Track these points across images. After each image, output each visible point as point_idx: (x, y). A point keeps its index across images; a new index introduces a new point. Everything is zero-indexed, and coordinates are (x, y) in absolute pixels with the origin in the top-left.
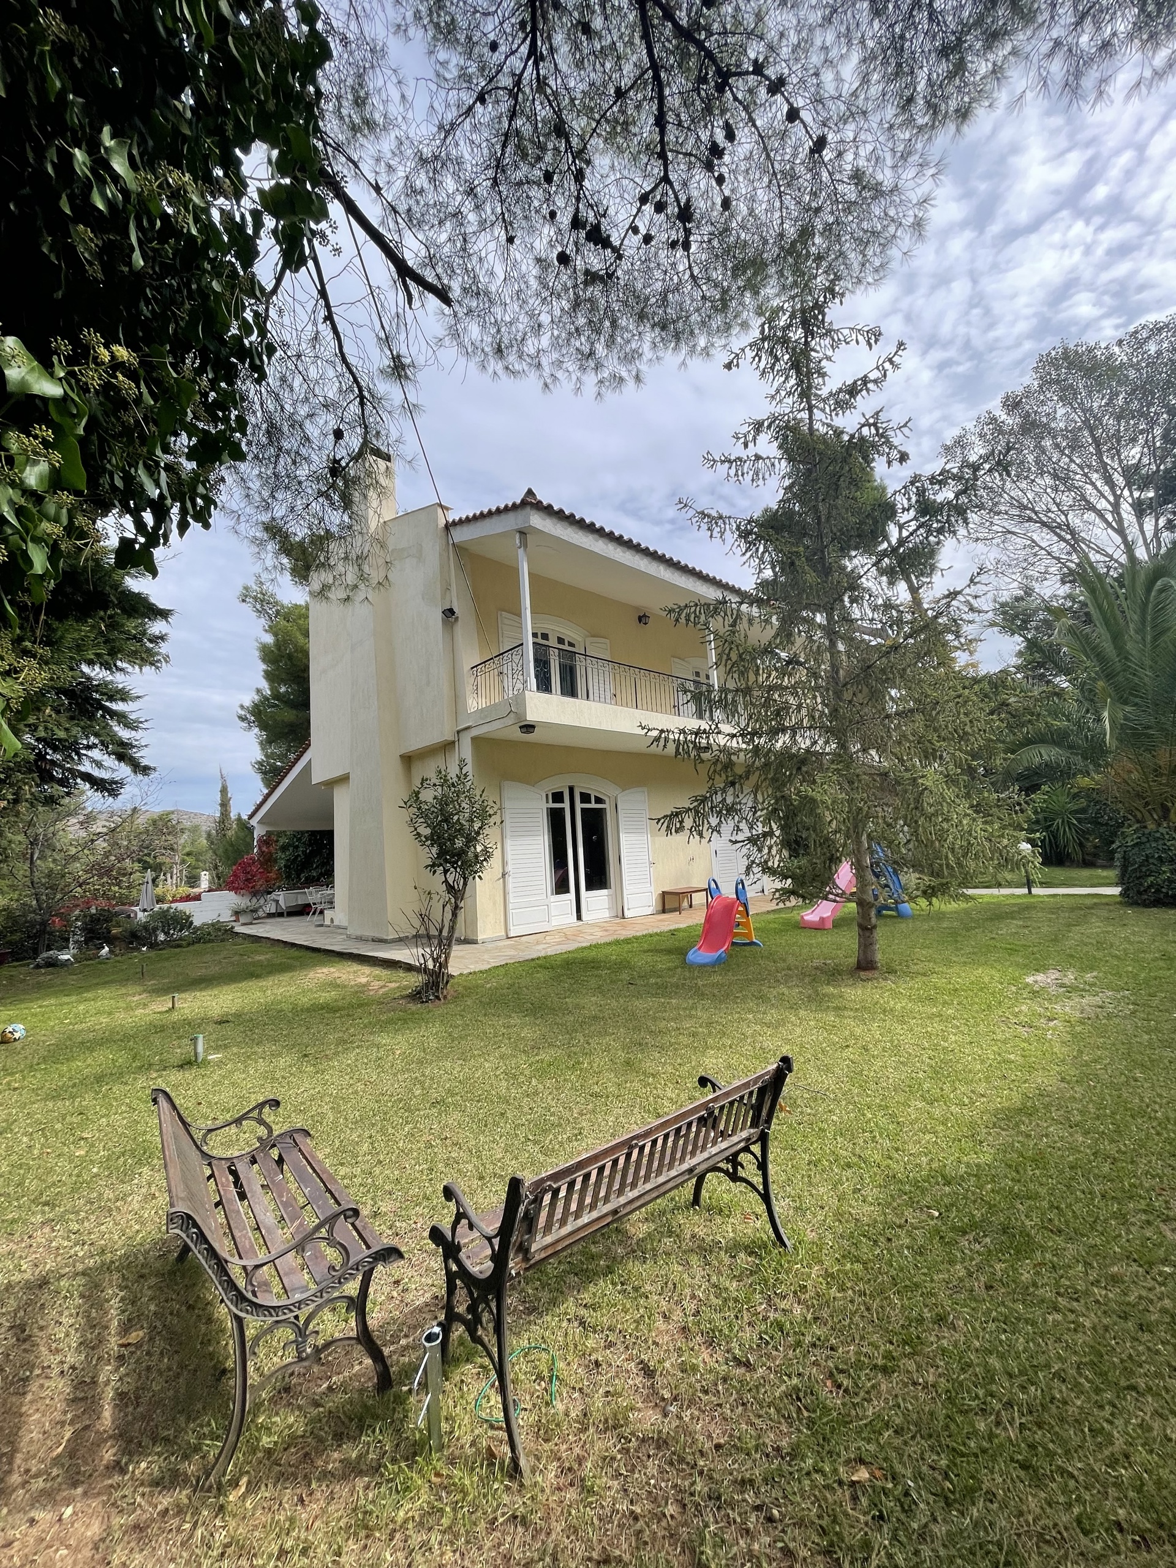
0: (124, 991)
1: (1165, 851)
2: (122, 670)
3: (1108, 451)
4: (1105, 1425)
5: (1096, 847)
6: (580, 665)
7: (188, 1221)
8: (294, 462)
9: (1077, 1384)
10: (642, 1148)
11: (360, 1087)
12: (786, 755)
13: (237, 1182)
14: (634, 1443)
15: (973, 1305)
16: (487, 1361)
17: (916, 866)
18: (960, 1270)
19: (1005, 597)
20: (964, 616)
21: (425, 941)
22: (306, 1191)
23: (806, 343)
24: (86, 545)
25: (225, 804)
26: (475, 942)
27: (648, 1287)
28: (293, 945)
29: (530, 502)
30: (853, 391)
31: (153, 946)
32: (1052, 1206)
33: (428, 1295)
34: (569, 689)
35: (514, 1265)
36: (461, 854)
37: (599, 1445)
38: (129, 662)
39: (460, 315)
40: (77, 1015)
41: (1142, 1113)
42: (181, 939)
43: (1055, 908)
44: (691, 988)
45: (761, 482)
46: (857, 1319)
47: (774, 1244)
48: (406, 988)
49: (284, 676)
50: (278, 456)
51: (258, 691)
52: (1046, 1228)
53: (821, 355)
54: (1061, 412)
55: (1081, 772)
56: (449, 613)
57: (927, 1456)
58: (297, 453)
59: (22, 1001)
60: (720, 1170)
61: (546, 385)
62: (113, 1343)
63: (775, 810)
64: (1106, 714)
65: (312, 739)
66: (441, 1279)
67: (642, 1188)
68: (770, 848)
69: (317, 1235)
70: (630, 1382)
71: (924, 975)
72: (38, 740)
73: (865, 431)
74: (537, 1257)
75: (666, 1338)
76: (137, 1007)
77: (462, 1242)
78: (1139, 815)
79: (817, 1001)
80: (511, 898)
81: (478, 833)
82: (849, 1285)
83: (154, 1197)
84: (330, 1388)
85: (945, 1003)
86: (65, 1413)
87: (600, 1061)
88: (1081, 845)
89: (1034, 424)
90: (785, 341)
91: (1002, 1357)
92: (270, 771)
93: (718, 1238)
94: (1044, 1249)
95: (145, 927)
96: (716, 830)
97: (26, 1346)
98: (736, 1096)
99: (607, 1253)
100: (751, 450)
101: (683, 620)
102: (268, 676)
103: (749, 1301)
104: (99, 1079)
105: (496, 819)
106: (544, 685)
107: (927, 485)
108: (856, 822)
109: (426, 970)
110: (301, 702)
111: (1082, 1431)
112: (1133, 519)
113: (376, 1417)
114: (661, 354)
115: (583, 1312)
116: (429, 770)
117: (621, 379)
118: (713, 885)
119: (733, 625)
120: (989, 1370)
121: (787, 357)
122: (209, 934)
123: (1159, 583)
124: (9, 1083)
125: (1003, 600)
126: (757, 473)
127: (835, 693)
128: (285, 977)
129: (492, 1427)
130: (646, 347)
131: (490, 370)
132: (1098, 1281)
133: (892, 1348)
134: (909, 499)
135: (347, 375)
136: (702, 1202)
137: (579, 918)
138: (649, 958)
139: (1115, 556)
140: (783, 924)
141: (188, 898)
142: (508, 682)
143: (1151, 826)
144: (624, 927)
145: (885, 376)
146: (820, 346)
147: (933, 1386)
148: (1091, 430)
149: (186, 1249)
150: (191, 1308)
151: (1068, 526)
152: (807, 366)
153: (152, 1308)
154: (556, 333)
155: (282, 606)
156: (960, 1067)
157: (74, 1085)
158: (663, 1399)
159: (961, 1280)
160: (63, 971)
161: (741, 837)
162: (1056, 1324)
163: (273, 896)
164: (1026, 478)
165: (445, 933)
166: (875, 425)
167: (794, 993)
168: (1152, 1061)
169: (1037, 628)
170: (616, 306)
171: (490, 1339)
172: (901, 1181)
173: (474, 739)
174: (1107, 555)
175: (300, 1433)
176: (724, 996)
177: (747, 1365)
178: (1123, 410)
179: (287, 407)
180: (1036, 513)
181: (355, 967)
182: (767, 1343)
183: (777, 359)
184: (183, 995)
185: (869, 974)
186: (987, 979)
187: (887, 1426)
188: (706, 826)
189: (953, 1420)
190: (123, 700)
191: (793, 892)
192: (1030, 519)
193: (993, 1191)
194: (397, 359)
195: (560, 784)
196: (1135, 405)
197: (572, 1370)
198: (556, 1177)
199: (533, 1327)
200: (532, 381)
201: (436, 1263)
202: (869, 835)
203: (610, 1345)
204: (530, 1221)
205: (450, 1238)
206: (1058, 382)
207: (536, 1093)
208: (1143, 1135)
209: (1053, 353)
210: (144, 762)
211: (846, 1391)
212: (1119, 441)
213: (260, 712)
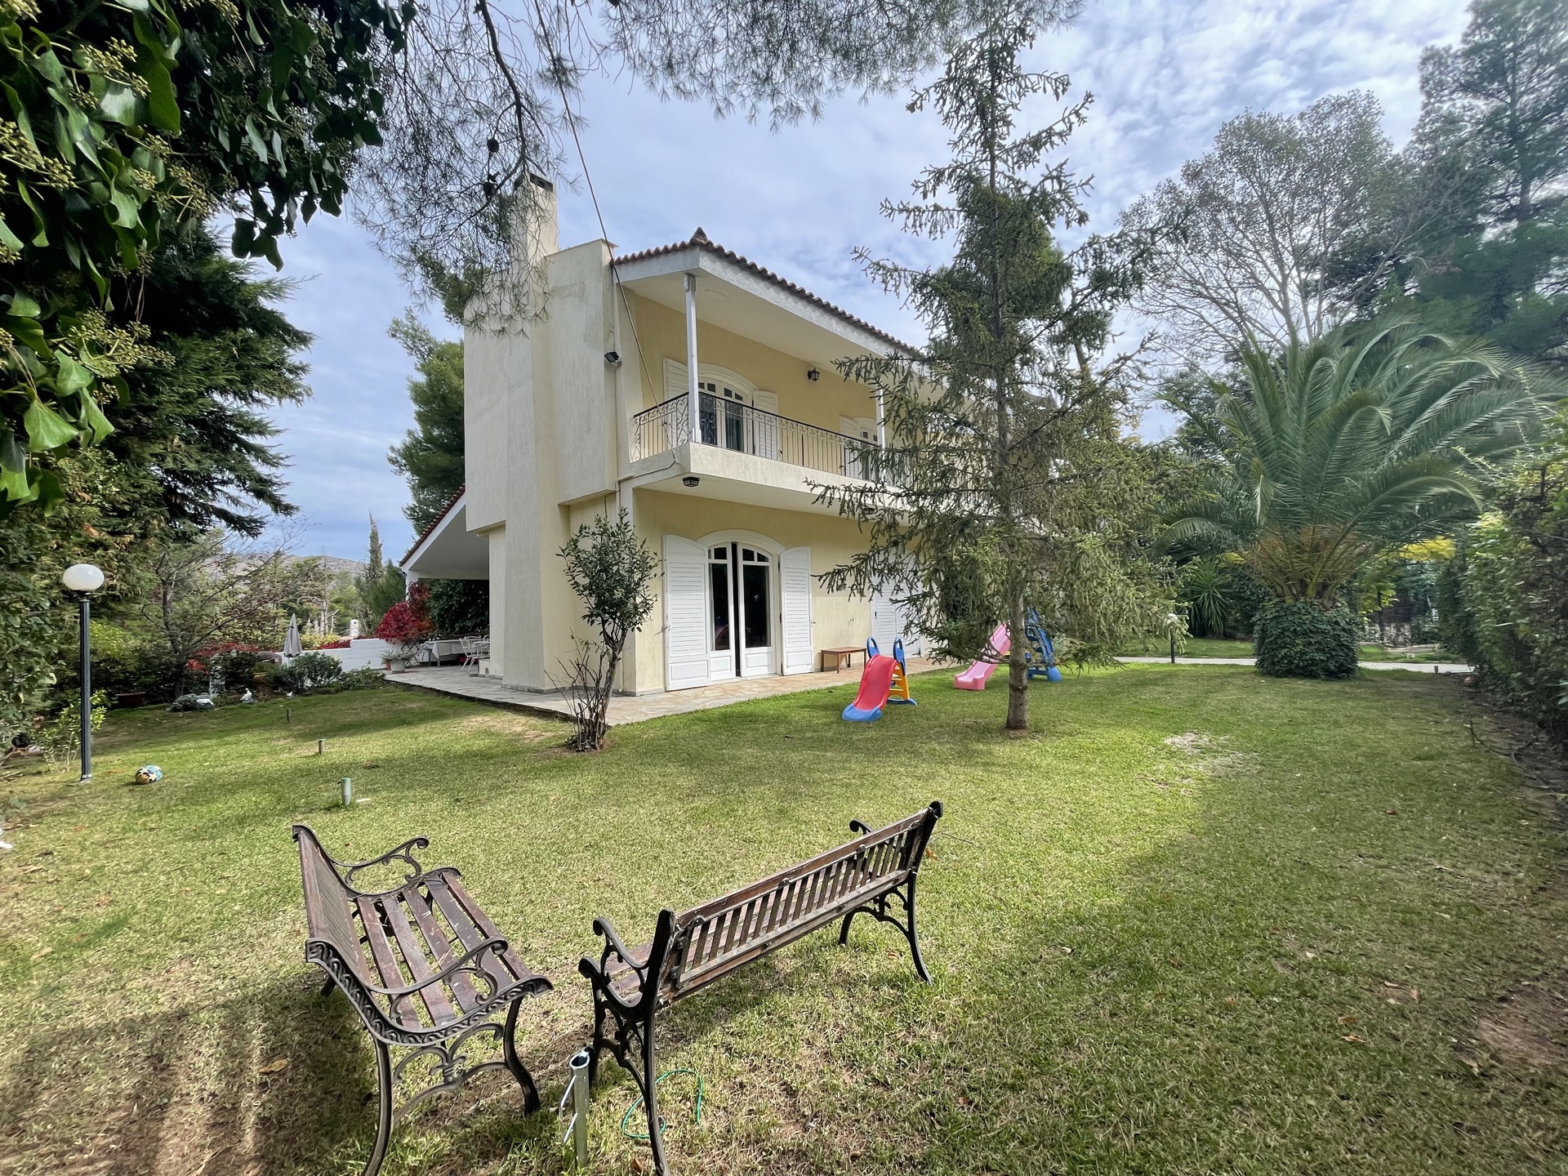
0: (267, 735)
1: (1299, 625)
2: (258, 401)
3: (1281, 228)
4: (1212, 1135)
5: (1236, 621)
6: (747, 417)
7: (328, 951)
8: (444, 176)
9: (1188, 1100)
10: (793, 886)
11: (513, 831)
12: (949, 518)
13: (384, 917)
14: (774, 1156)
15: (1098, 1030)
16: (634, 1084)
17: (1069, 631)
18: (1087, 999)
19: (1171, 372)
20: (1133, 383)
21: (582, 692)
22: (455, 927)
23: (993, 88)
24: (184, 201)
25: (375, 552)
26: (633, 695)
27: (793, 1017)
28: (447, 694)
29: (699, 243)
30: (1037, 143)
31: (299, 692)
32: (1174, 944)
33: (578, 1025)
34: (736, 443)
35: (662, 994)
36: (621, 604)
37: (741, 1158)
38: (267, 393)
39: (628, 20)
40: (217, 758)
41: (1261, 862)
42: (329, 685)
43: (1197, 676)
44: (845, 742)
45: (938, 235)
46: (990, 1043)
47: (916, 978)
48: (561, 737)
49: (437, 418)
50: (426, 168)
51: (410, 433)
52: (1169, 962)
53: (1007, 102)
54: (1239, 185)
55: (1230, 546)
56: (612, 357)
57: (1048, 1163)
58: (448, 165)
59: (159, 744)
60: (867, 910)
61: (719, 109)
62: (255, 1071)
63: (936, 571)
64: (1258, 490)
65: (466, 484)
66: (590, 1010)
67: (791, 924)
68: (929, 609)
69: (463, 966)
70: (773, 1101)
71: (1070, 735)
72: (167, 472)
73: (1048, 185)
74: (686, 987)
75: (809, 1062)
76: (282, 751)
77: (611, 974)
78: (1279, 590)
79: (966, 756)
80: (671, 653)
81: (638, 584)
82: (984, 1013)
83: (298, 933)
84: (477, 1111)
85: (1088, 761)
86: (205, 1137)
87: (754, 808)
88: (1224, 618)
89: (1212, 196)
90: (971, 82)
91: (1121, 1076)
92: (423, 518)
93: (863, 972)
94: (1165, 981)
95: (291, 673)
96: (877, 589)
97: (164, 1075)
98: (886, 839)
99: (755, 986)
100: (931, 200)
101: (853, 376)
102: (421, 417)
103: (889, 1028)
104: (241, 821)
105: (657, 570)
106: (710, 437)
107: (1105, 248)
108: (1013, 587)
109: (582, 721)
110: (457, 447)
111: (1192, 1141)
112: (1298, 299)
113: (523, 1136)
114: (842, 85)
115: (730, 1039)
116: (589, 519)
117: (799, 110)
118: (872, 645)
119: (905, 381)
120: (1109, 1088)
121: (972, 101)
122: (359, 681)
123: (1319, 363)
124: (144, 824)
125: (1168, 375)
126: (935, 225)
127: (1001, 456)
128: (438, 725)
129: (637, 1143)
130: (826, 75)
131: (659, 87)
132: (1213, 1010)
133: (1021, 1068)
134: (1086, 261)
135: (502, 77)
136: (849, 940)
137: (738, 674)
138: (806, 713)
139: (1278, 337)
140: (938, 684)
141: (337, 645)
142: (672, 432)
143: (1289, 601)
144: (782, 683)
145: (1070, 129)
146: (1007, 91)
147: (1057, 1102)
148: (1267, 206)
149: (331, 983)
150: (336, 1037)
151: (1236, 303)
152: (992, 113)
153: (297, 1038)
154: (731, 51)
155: (436, 344)
156: (1099, 819)
157: (215, 826)
158: (804, 1116)
159: (1088, 1008)
160: (202, 715)
161: (901, 596)
162: (1173, 1047)
163: (426, 645)
164: (1200, 251)
165: (602, 685)
166: (1058, 178)
167: (943, 748)
168: (1273, 816)
169: (1198, 406)
170: (796, 26)
171: (637, 1064)
172: (1038, 922)
173: (636, 490)
174: (1270, 335)
175: (445, 1152)
176: (875, 751)
177: (885, 1084)
178: (1299, 187)
179: (435, 110)
180: (1207, 288)
181: (510, 716)
182: (905, 1066)
183: (962, 103)
184: (331, 741)
185: (1018, 733)
186: (1128, 741)
187: (1013, 1137)
188: (867, 585)
189: (1074, 1132)
190: (261, 433)
191: (948, 652)
192: (1200, 294)
193: (1122, 930)
194: (557, 61)
195: (723, 540)
196: (1311, 183)
197: (715, 1091)
198: (707, 910)
199: (681, 1053)
200: (704, 104)
201: (587, 996)
202: (1025, 599)
203: (754, 1069)
204: (679, 953)
205: (599, 971)
206: (1238, 153)
207: (690, 838)
208: (1261, 881)
209: (1237, 122)
210: (286, 501)
211: (976, 1106)
212: (1291, 219)
213: (411, 455)
